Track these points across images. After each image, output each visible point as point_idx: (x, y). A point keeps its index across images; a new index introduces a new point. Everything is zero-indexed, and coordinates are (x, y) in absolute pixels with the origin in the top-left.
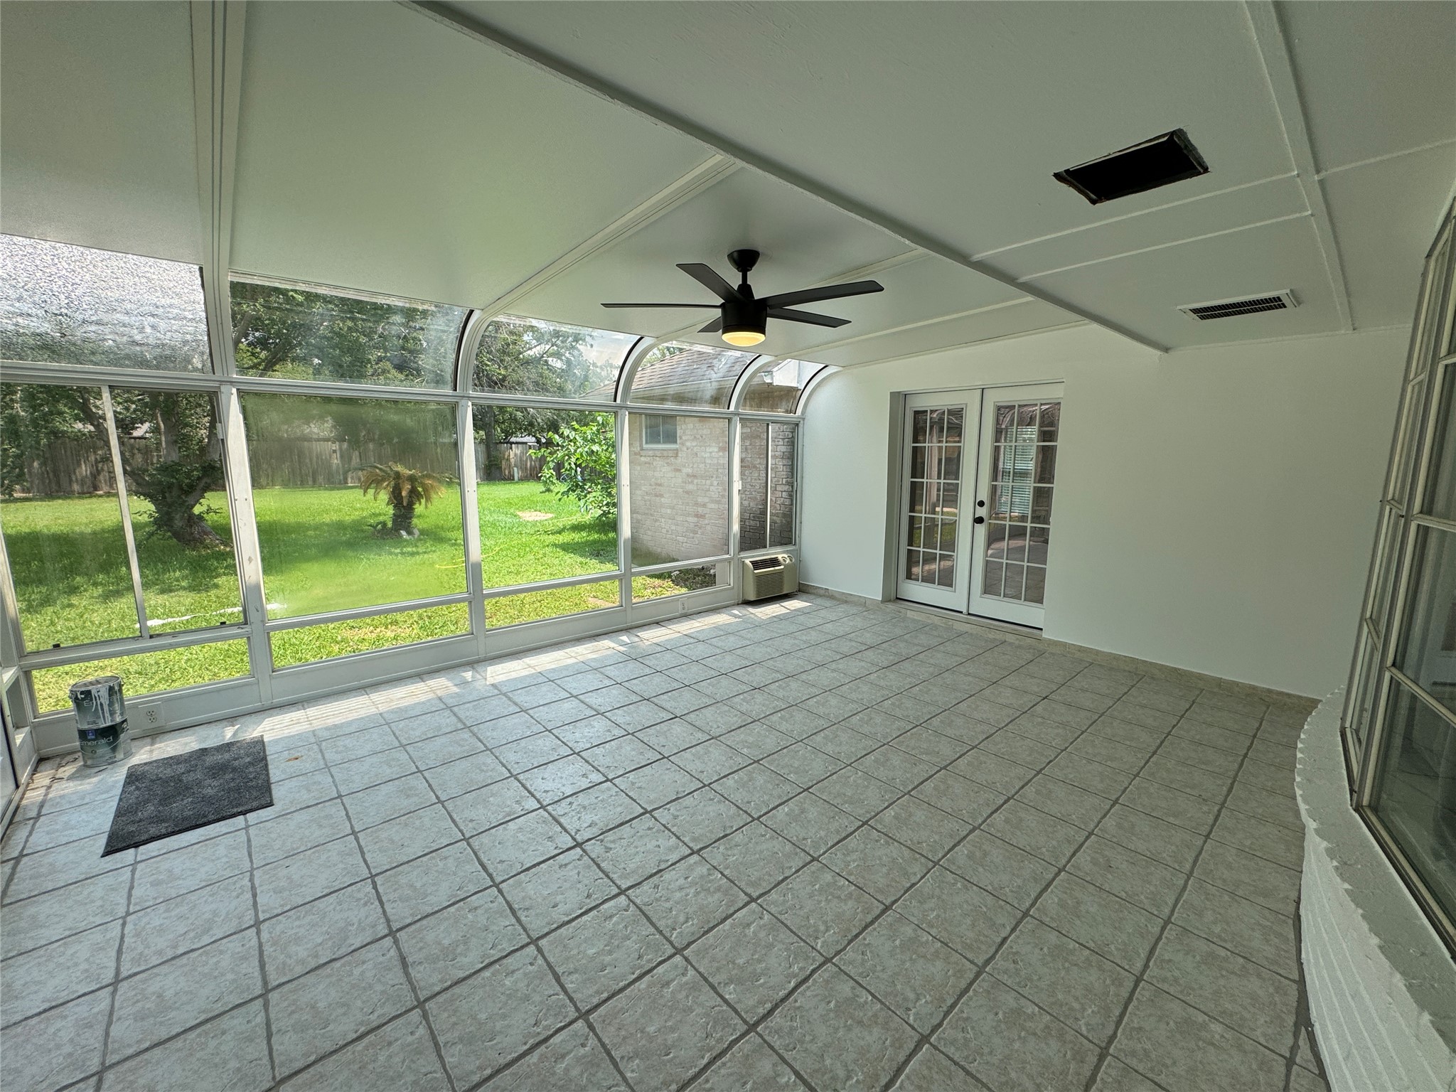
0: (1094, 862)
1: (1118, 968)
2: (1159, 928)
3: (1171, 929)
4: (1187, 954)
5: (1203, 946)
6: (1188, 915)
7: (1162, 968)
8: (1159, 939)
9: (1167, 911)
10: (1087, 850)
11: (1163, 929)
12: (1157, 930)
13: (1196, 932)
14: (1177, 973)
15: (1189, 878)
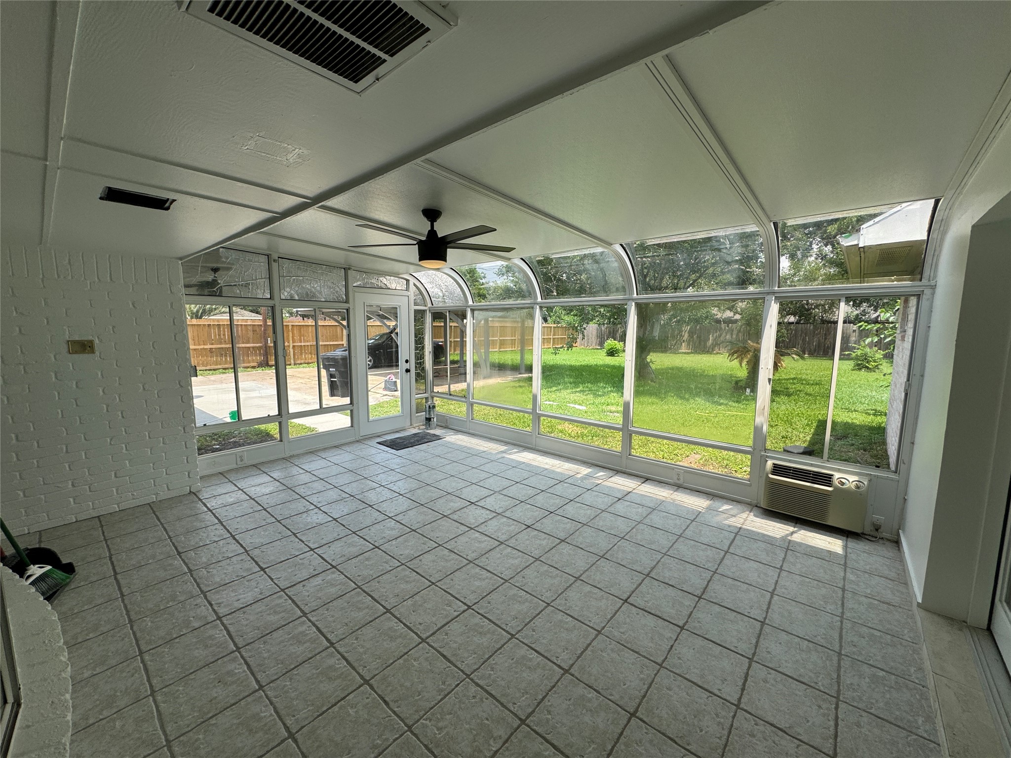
0: (229, 673)
1: (154, 646)
2: (153, 684)
3: (146, 691)
4: (126, 689)
5: (122, 703)
6: (143, 711)
7: (133, 669)
8: (149, 680)
9: (159, 698)
10: (244, 674)
11: (151, 686)
12: (154, 682)
13: (130, 707)
14: (124, 674)
15: (167, 740)
